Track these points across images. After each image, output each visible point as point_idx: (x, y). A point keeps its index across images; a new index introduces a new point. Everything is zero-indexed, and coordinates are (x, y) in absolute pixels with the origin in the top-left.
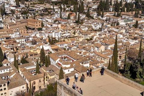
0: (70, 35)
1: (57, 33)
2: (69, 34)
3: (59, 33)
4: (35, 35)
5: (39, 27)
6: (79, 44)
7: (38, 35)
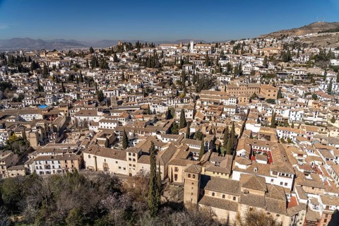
0: (322, 122)
1: (294, 113)
2: (321, 119)
3: (298, 113)
4: (256, 108)
5: (272, 97)
6: (323, 140)
7: (260, 109)
